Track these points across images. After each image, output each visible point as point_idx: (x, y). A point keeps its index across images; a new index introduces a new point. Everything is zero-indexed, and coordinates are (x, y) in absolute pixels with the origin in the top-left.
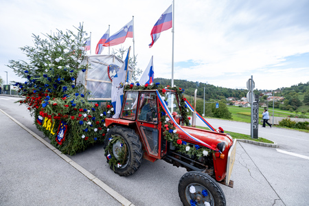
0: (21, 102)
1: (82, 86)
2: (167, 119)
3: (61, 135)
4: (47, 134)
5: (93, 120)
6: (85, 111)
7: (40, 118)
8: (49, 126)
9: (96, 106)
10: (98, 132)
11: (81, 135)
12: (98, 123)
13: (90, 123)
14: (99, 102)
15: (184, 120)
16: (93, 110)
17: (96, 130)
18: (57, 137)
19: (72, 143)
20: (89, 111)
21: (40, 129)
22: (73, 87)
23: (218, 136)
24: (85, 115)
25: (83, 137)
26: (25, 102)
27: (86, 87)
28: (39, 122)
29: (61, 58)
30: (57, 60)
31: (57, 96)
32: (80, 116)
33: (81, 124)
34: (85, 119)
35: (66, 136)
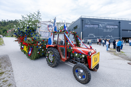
0: (16, 41)
1: (38, 33)
2: (69, 43)
3: (30, 52)
4: (25, 53)
5: (42, 46)
6: (39, 43)
7: (23, 47)
8: (26, 49)
9: (43, 41)
10: (44, 51)
11: (37, 52)
12: (44, 48)
13: (40, 47)
14: (44, 39)
15: (78, 45)
16: (42, 42)
17: (43, 50)
18: (28, 53)
19: (34, 55)
20: (40, 43)
21: (22, 51)
22: (35, 33)
23: (89, 50)
24: (39, 44)
26: (17, 41)
27: (40, 33)
28: (22, 48)
29: (31, 23)
30: (29, 24)
31: (29, 37)
32: (37, 44)
33: (37, 47)
34: (39, 46)
35: (32, 53)
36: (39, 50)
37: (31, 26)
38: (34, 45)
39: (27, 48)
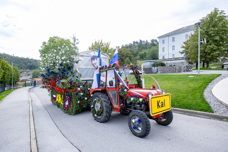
0: (43, 87)
1: (76, 71)
3: (67, 103)
4: (58, 105)
5: (84, 92)
6: (79, 87)
7: (54, 96)
8: (60, 100)
9: (85, 83)
10: (87, 100)
11: (77, 101)
12: (87, 94)
13: (82, 94)
14: (87, 81)
16: (84, 86)
17: (86, 98)
18: (64, 105)
19: (73, 106)
20: (81, 86)
21: (54, 104)
22: (72, 72)
24: (79, 89)
25: (79, 102)
26: (46, 87)
27: (79, 72)
28: (54, 99)
29: (64, 57)
30: (63, 58)
31: (63, 78)
32: (76, 89)
33: (77, 94)
34: (79, 92)
35: (69, 104)
36: (80, 99)
37: (64, 62)
38: (72, 91)
39: (61, 97)
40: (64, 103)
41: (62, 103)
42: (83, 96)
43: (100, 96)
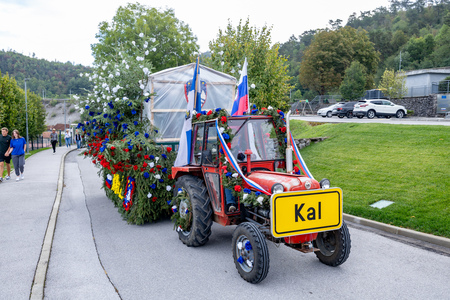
0: (86, 154)
1: (148, 121)
3: (128, 198)
4: (113, 197)
5: (164, 171)
6: (152, 158)
7: (109, 177)
8: (117, 188)
9: (169, 150)
10: (172, 192)
11: (146, 193)
12: (171, 178)
13: (158, 177)
14: (173, 144)
16: (164, 157)
18: (124, 201)
19: (138, 205)
20: (157, 158)
22: (137, 123)
24: (152, 164)
25: (149, 195)
27: (152, 122)
28: (108, 184)
29: (118, 87)
30: (115, 90)
31: (115, 137)
32: (146, 165)
33: (146, 176)
34: (152, 171)
35: (133, 198)
36: (153, 188)
37: (117, 99)
38: (136, 168)
39: (120, 180)
40: (125, 194)
41: (120, 196)
42: (161, 181)
43: (188, 184)
